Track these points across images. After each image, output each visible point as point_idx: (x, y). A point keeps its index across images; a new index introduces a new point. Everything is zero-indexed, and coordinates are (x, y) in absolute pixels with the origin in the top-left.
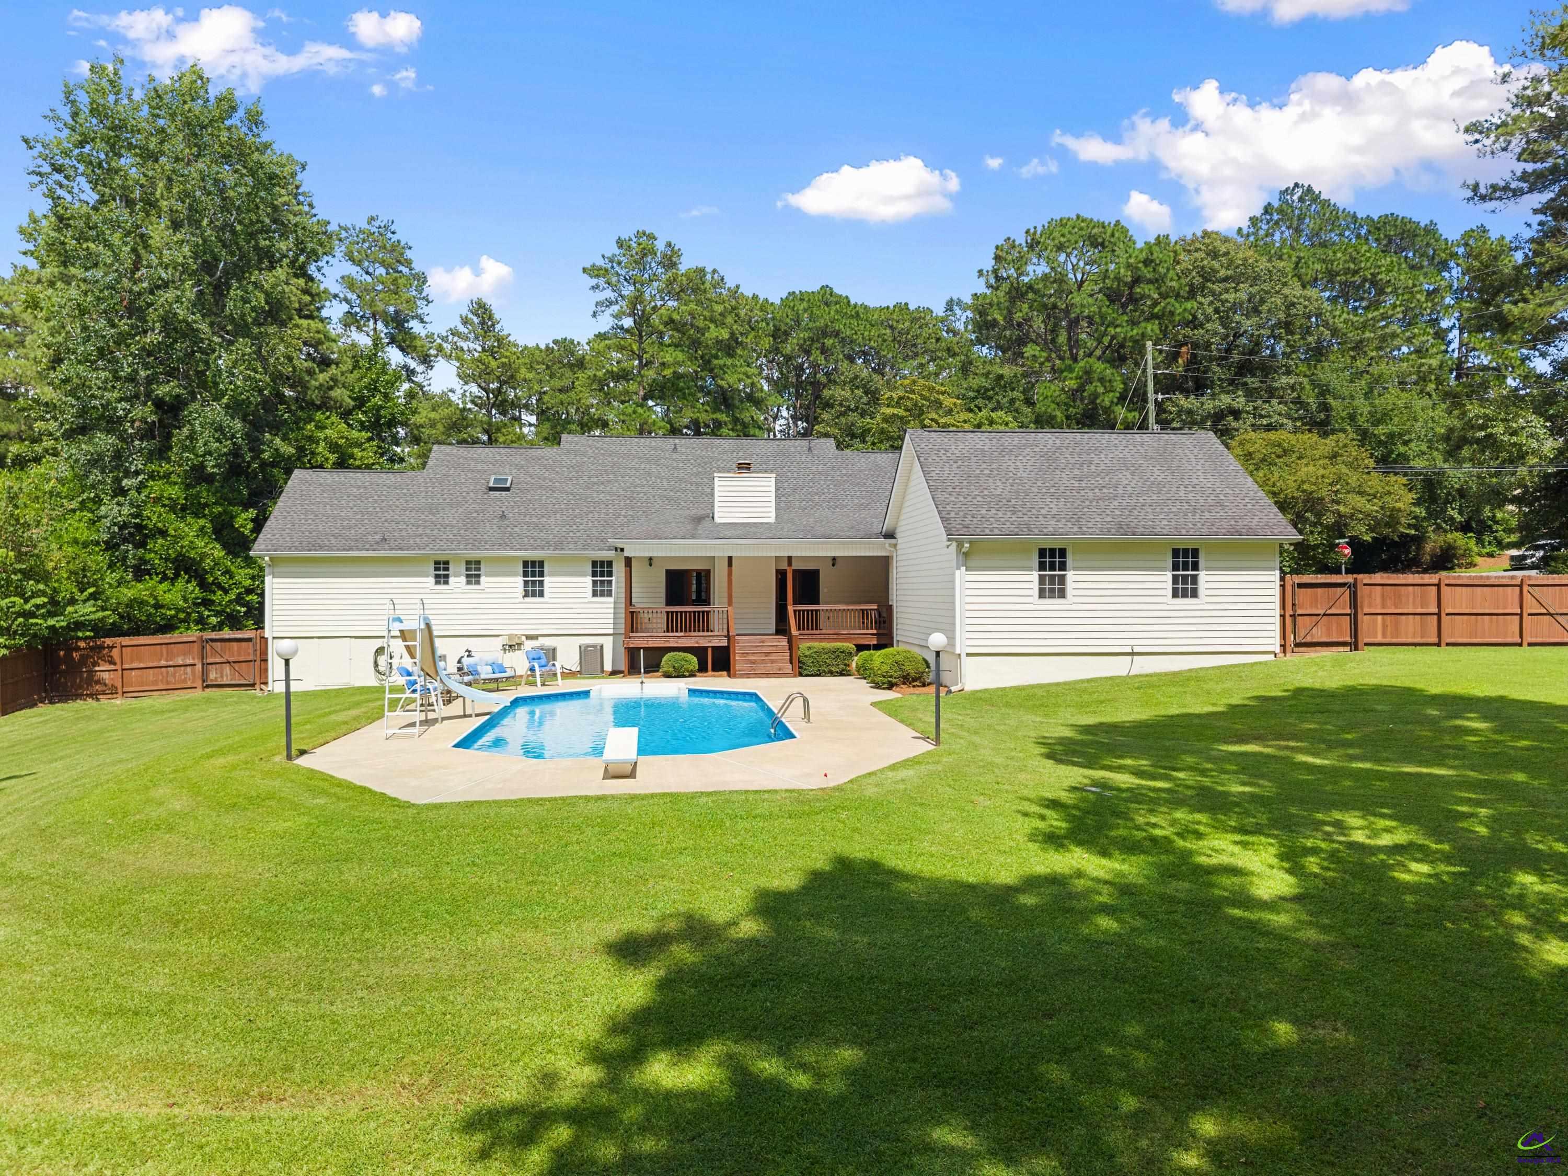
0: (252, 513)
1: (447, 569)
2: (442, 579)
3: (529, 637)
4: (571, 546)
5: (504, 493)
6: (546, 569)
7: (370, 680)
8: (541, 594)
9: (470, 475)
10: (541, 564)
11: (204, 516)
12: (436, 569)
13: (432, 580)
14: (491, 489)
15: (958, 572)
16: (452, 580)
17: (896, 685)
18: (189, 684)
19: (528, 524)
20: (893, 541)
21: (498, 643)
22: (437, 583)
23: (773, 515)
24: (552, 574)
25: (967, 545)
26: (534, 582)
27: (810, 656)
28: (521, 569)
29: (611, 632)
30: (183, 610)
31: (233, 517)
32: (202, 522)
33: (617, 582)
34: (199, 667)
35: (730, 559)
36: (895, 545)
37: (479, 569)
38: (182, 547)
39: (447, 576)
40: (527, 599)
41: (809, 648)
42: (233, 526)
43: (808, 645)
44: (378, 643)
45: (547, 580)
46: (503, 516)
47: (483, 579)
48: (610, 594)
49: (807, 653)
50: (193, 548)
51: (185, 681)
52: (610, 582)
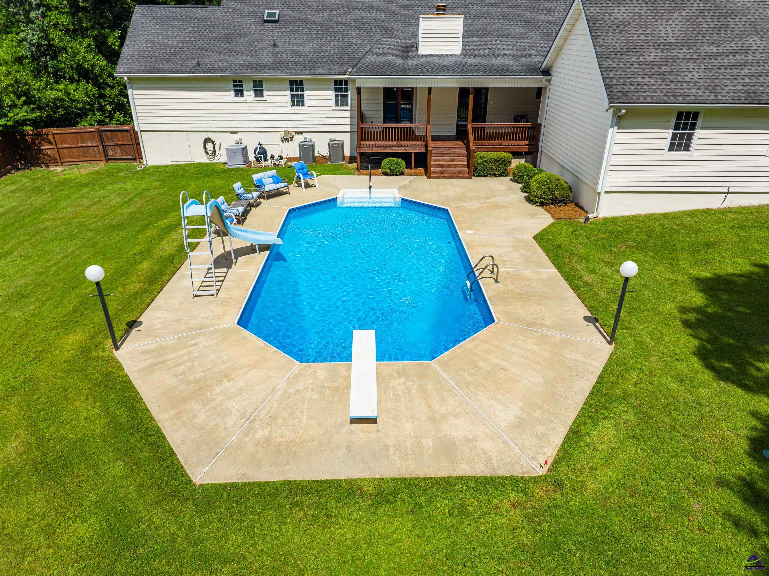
0: (118, 33)
1: (241, 86)
2: (239, 93)
3: (297, 133)
4: (321, 70)
5: (274, 25)
6: (305, 87)
7: (204, 159)
8: (303, 104)
9: (251, 10)
10: (302, 82)
11: (88, 37)
12: (235, 86)
13: (232, 93)
14: (266, 22)
15: (611, 130)
16: (245, 93)
17: (547, 204)
18: (98, 158)
19: (292, 51)
20: (548, 77)
21: (279, 136)
22: (236, 95)
23: (460, 48)
24: (309, 90)
25: (624, 111)
26: (297, 96)
27: (481, 163)
28: (288, 86)
29: (349, 130)
30: (88, 103)
31: (106, 37)
32: (87, 41)
33: (351, 96)
34: (101, 148)
35: (430, 89)
36: (549, 81)
37: (261, 86)
38: (78, 60)
39: (242, 91)
40: (294, 108)
41: (481, 158)
42: (107, 44)
43: (481, 154)
44: (205, 136)
45: (306, 93)
46: (275, 45)
47: (265, 93)
48: (347, 105)
49: (480, 161)
50: (86, 62)
51: (95, 156)
52: (347, 96)
